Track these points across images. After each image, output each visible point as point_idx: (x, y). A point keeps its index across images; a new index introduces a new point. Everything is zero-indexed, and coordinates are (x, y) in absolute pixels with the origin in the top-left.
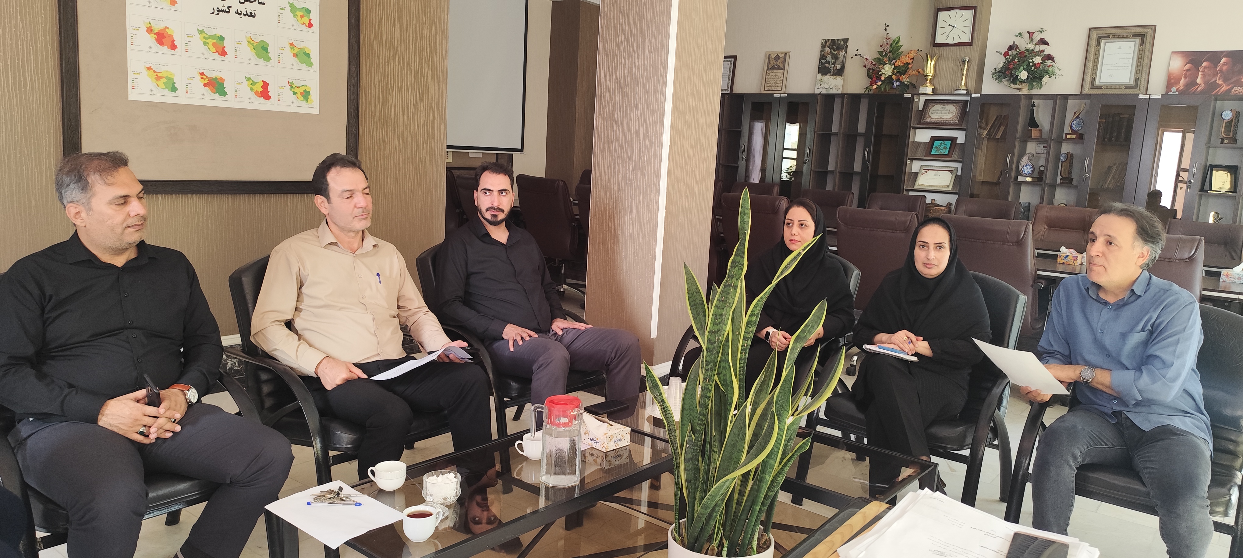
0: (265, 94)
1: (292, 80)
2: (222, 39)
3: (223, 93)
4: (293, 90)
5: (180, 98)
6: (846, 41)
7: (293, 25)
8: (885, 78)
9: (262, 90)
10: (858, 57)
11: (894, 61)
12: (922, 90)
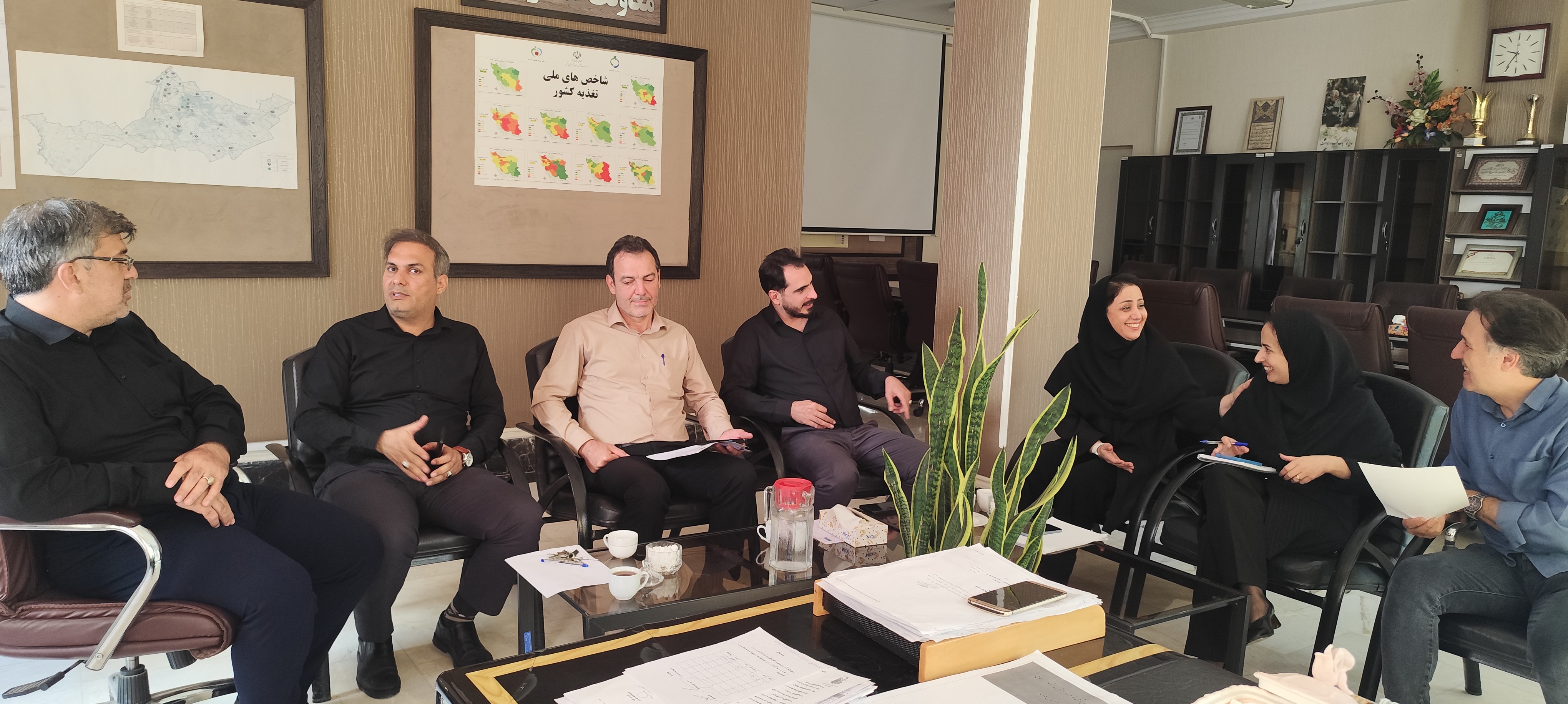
0: (605, 176)
1: (634, 161)
2: (564, 121)
3: (564, 177)
4: (634, 171)
5: (522, 183)
6: (1363, 79)
7: (635, 103)
8: (1415, 128)
9: (602, 171)
10: (1378, 101)
11: (1429, 104)
12: (1467, 142)
